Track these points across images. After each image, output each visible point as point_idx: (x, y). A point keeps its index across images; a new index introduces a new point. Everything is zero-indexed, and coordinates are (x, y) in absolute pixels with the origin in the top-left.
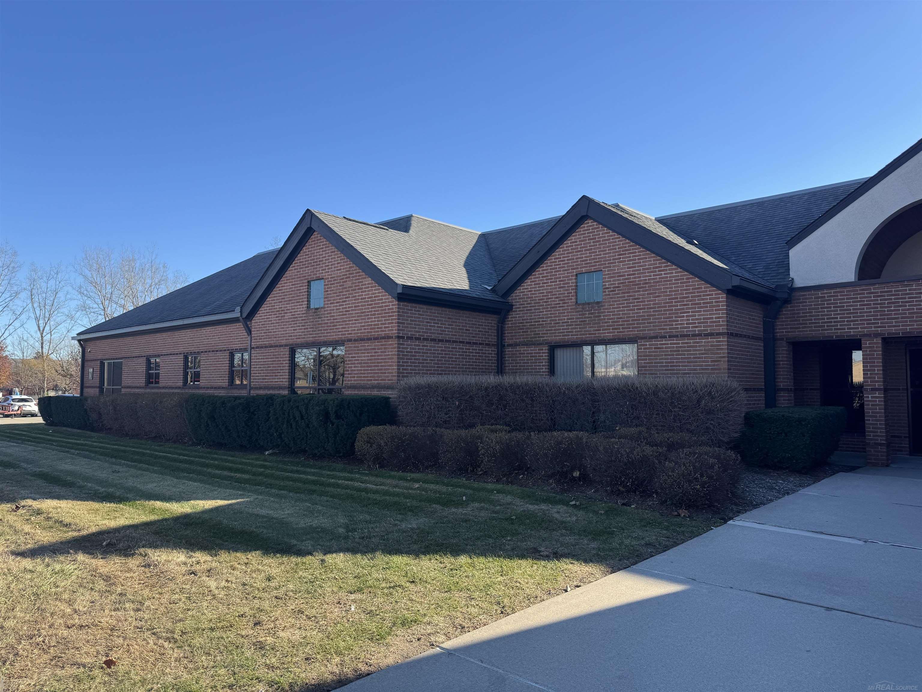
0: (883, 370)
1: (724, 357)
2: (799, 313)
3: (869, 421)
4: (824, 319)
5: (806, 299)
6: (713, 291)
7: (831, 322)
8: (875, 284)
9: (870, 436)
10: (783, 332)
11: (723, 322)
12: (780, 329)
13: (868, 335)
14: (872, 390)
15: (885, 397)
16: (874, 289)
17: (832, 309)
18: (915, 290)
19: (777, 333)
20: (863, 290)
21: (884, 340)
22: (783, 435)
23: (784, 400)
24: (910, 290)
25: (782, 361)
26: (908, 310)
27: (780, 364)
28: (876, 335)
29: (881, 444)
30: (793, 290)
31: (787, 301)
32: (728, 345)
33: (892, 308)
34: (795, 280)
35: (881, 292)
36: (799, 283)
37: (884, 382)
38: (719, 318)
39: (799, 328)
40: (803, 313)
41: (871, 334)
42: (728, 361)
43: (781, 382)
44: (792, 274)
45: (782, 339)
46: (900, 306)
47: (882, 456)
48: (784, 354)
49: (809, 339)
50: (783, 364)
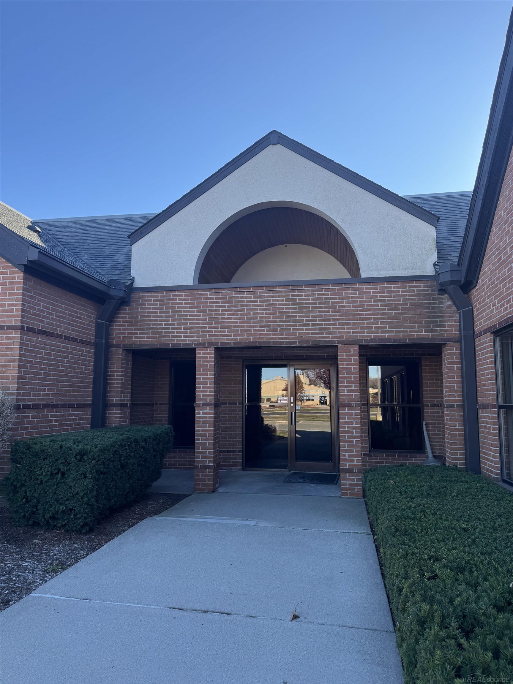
0: (215, 383)
1: (14, 361)
2: (137, 317)
3: (199, 440)
4: (161, 325)
5: (146, 301)
6: (7, 267)
7: (168, 329)
8: (210, 289)
9: (199, 458)
10: (119, 338)
11: (17, 311)
12: (117, 334)
13: (202, 345)
14: (204, 405)
15: (215, 413)
16: (210, 294)
17: (170, 314)
18: (246, 298)
19: (114, 338)
20: (200, 295)
21: (217, 349)
22: (59, 476)
23: (116, 418)
24: (242, 298)
25: (117, 371)
26: (240, 318)
27: (114, 375)
28: (210, 344)
29: (209, 467)
30: (131, 289)
31: (124, 302)
32: (21, 344)
33: (226, 316)
34: (136, 279)
35: (217, 298)
36: (138, 284)
37: (216, 396)
38: (12, 305)
39: (136, 334)
40: (142, 317)
41: (205, 343)
42: (20, 366)
43: (114, 396)
44: (133, 273)
45: (118, 346)
46: (233, 314)
47: (209, 480)
48: (119, 363)
49: (146, 347)
50: (117, 375)
